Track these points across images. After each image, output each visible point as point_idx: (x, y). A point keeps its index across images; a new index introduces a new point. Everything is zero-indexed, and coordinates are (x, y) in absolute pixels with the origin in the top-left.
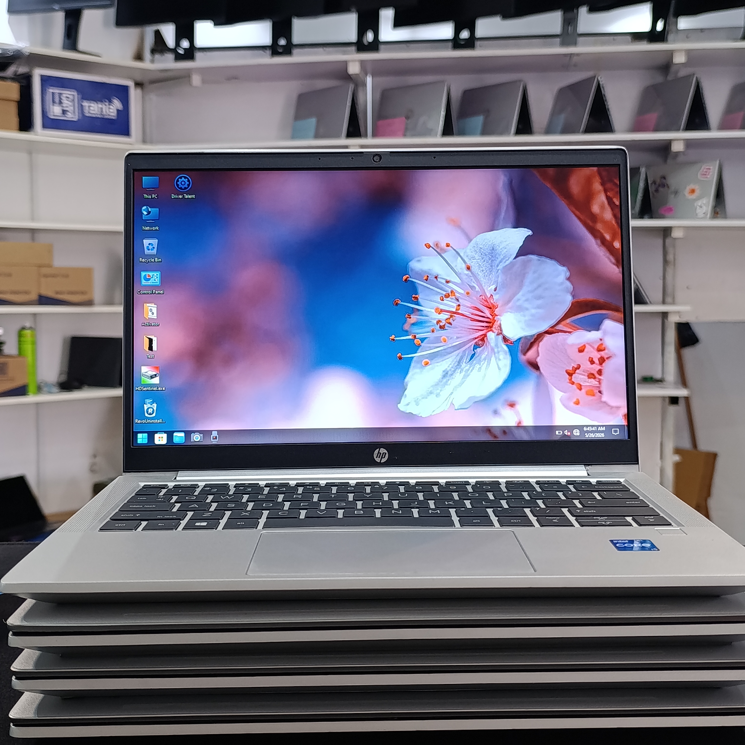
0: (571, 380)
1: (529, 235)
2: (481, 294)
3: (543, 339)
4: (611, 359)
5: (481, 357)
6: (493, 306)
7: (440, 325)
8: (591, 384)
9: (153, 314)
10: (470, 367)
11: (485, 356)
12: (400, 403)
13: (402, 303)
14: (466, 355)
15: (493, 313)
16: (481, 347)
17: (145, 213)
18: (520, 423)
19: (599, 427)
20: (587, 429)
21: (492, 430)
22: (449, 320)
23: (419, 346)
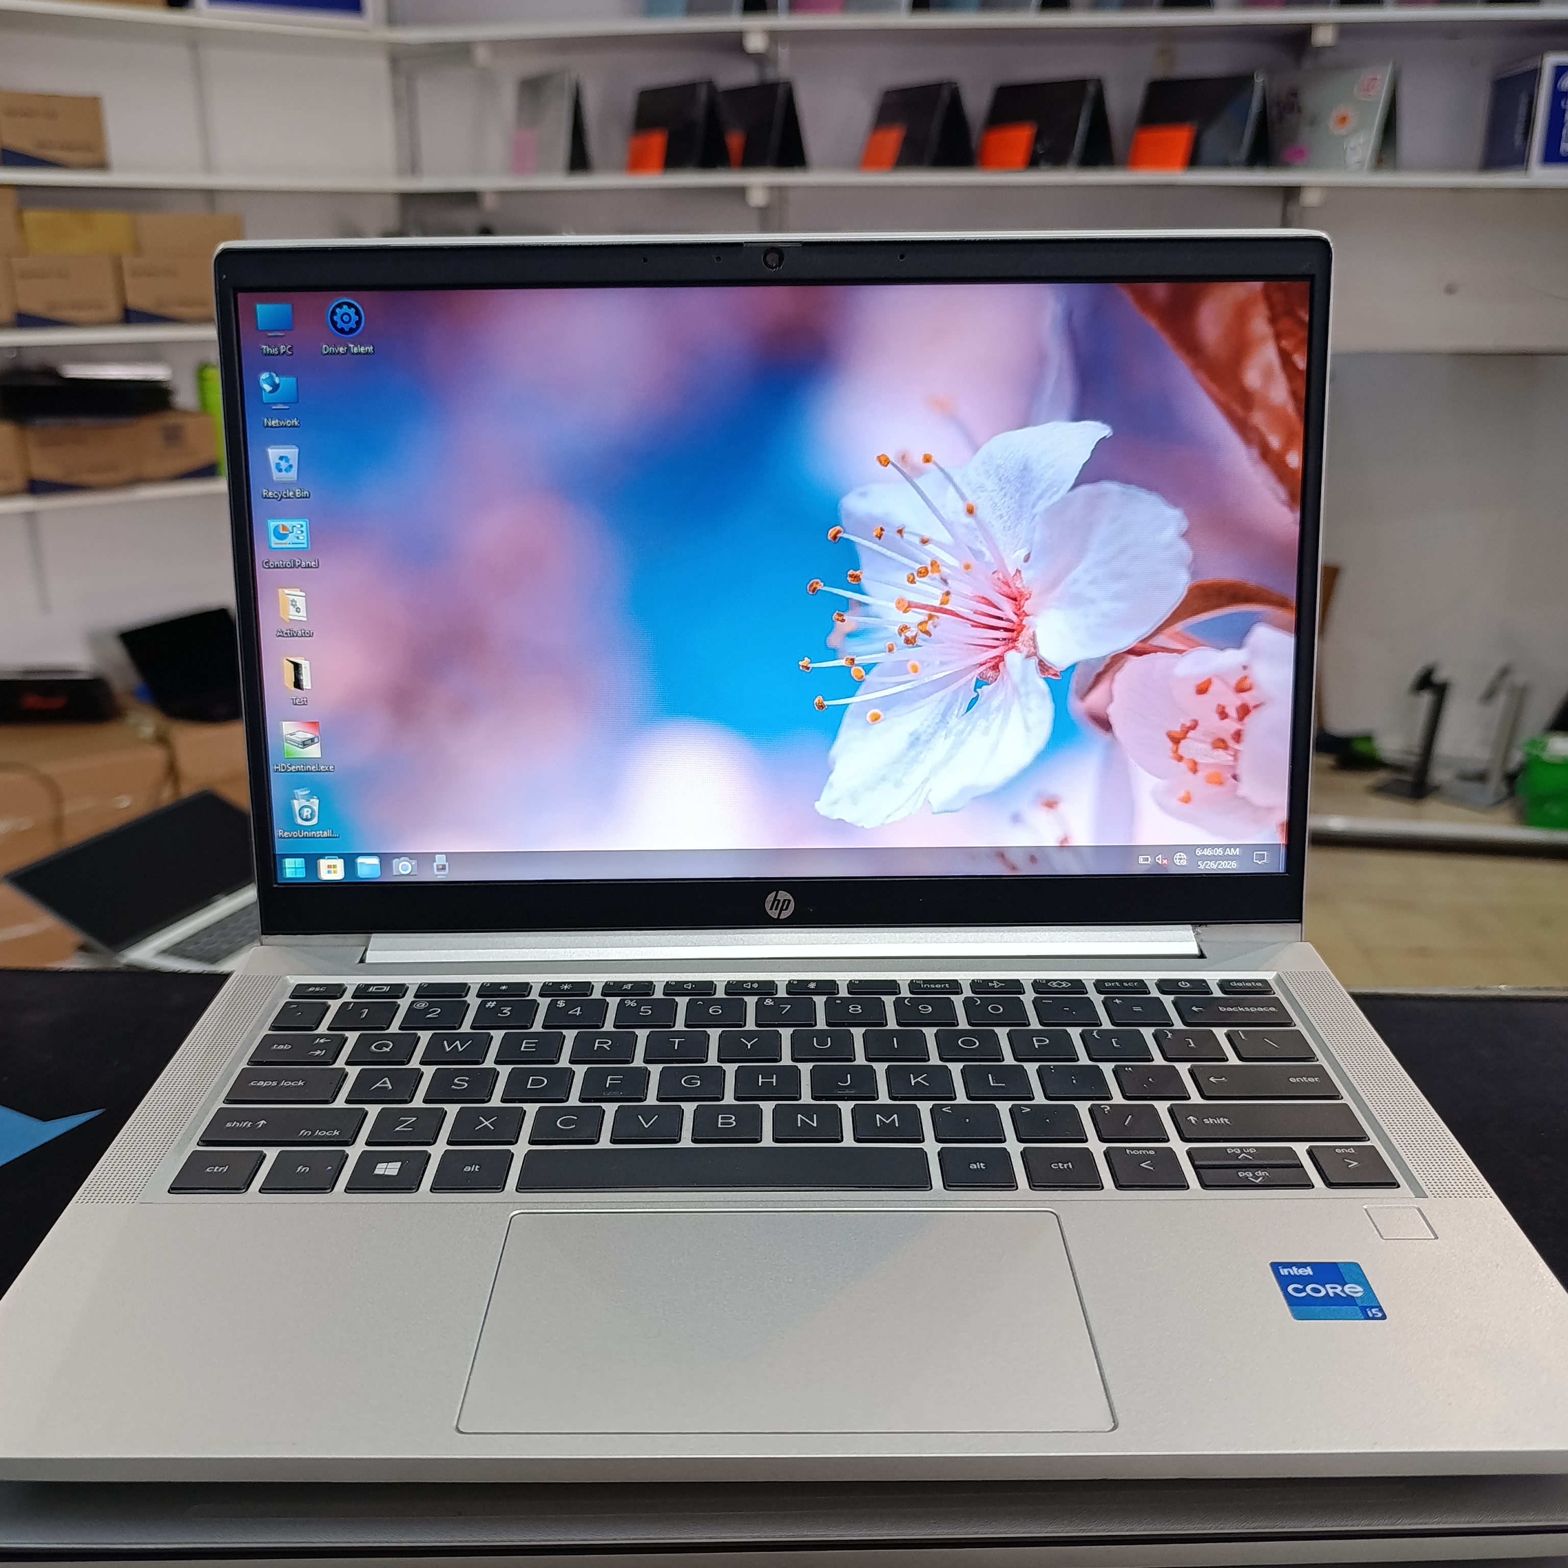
0: (1176, 751)
1: (1105, 437)
2: (995, 569)
3: (1122, 666)
4: (1261, 708)
5: (990, 706)
6: (1021, 594)
7: (906, 636)
8: (1216, 761)
9: (298, 610)
10: (966, 726)
11: (999, 701)
12: (818, 800)
13: (826, 589)
15: (1019, 609)
16: (992, 682)
17: (267, 388)
18: (1065, 839)
19: (1228, 849)
20: (1203, 853)
21: (1007, 855)
22: (924, 625)
23: (861, 681)
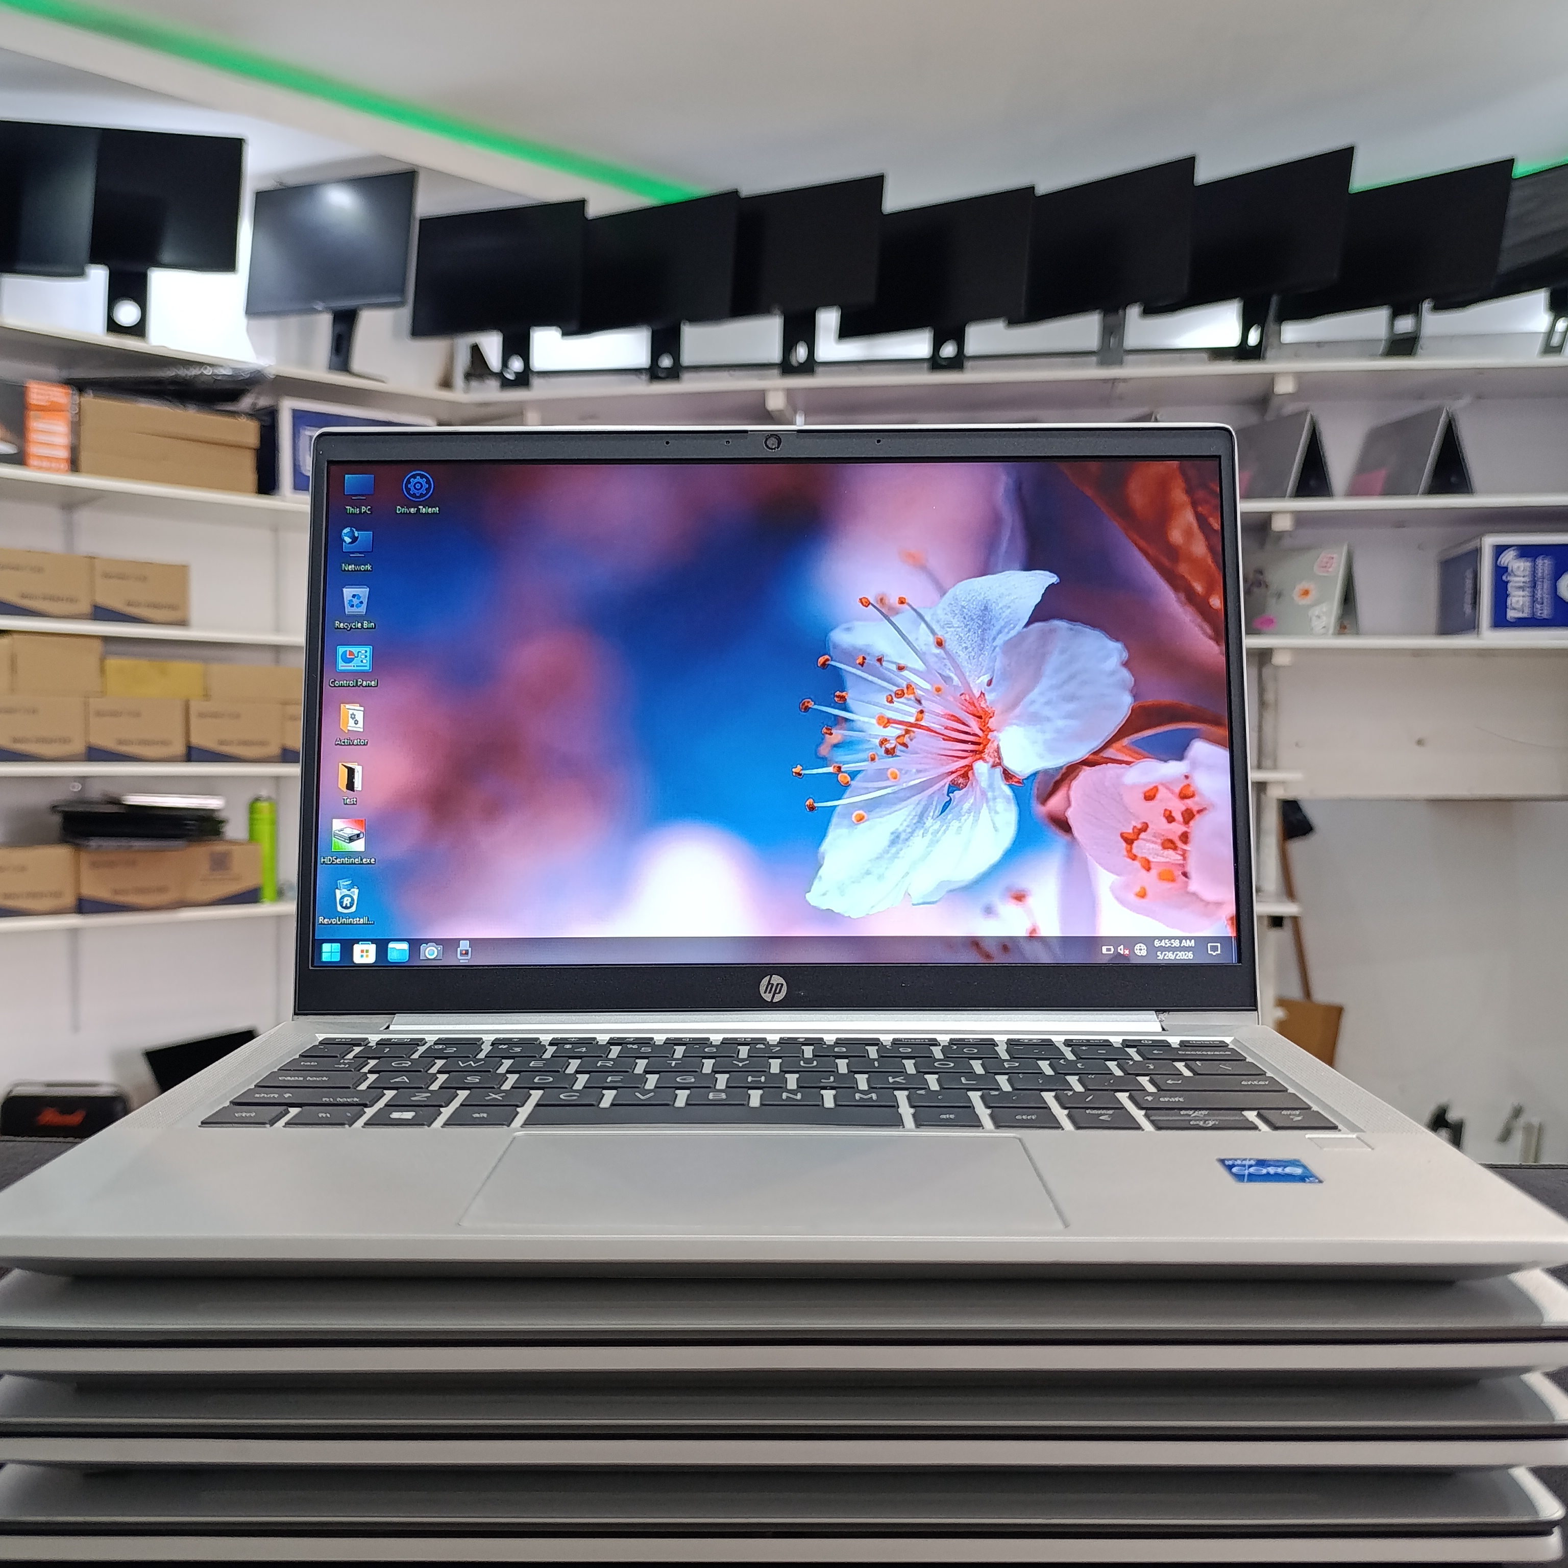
0: (1130, 851)
1: (1053, 583)
2: (962, 692)
3: (1078, 775)
4: (1204, 813)
5: (962, 809)
6: (986, 712)
7: (886, 748)
8: (1168, 860)
9: (356, 723)
10: (941, 826)
11: (969, 805)
12: (809, 892)
13: (816, 707)
14: (934, 803)
15: (984, 726)
16: (962, 788)
17: (348, 540)
18: (1034, 930)
19: (1184, 941)
20: (1161, 944)
21: (982, 944)
22: (902, 738)
23: (847, 785)
